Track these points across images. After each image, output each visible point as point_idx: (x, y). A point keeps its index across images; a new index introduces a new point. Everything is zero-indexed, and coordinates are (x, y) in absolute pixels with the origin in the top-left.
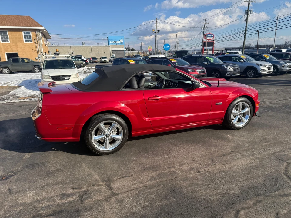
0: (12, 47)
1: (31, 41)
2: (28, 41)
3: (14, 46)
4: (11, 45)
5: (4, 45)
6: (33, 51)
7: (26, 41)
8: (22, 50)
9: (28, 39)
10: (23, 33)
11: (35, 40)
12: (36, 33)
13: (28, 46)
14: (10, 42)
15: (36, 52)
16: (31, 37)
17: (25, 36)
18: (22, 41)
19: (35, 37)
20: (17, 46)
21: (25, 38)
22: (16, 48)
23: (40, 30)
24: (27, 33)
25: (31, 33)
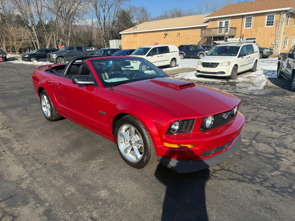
0: (252, 33)
1: (272, 25)
2: (270, 25)
3: (254, 32)
4: (252, 30)
5: (246, 30)
6: (272, 35)
7: (267, 25)
8: (261, 35)
9: (270, 23)
10: (267, 16)
11: (277, 23)
12: (280, 15)
13: (269, 30)
14: (252, 27)
15: (274, 37)
16: (274, 20)
17: (268, 19)
18: (263, 26)
19: (278, 20)
20: (257, 31)
21: (268, 22)
22: (255, 33)
23: (286, 11)
24: (271, 16)
25: (275, 16)
